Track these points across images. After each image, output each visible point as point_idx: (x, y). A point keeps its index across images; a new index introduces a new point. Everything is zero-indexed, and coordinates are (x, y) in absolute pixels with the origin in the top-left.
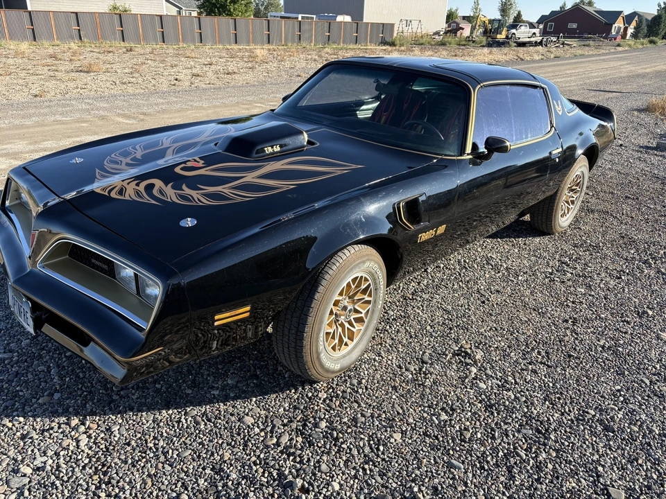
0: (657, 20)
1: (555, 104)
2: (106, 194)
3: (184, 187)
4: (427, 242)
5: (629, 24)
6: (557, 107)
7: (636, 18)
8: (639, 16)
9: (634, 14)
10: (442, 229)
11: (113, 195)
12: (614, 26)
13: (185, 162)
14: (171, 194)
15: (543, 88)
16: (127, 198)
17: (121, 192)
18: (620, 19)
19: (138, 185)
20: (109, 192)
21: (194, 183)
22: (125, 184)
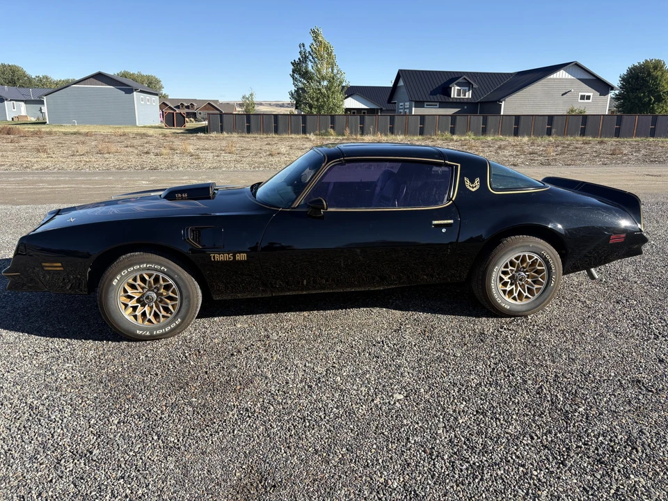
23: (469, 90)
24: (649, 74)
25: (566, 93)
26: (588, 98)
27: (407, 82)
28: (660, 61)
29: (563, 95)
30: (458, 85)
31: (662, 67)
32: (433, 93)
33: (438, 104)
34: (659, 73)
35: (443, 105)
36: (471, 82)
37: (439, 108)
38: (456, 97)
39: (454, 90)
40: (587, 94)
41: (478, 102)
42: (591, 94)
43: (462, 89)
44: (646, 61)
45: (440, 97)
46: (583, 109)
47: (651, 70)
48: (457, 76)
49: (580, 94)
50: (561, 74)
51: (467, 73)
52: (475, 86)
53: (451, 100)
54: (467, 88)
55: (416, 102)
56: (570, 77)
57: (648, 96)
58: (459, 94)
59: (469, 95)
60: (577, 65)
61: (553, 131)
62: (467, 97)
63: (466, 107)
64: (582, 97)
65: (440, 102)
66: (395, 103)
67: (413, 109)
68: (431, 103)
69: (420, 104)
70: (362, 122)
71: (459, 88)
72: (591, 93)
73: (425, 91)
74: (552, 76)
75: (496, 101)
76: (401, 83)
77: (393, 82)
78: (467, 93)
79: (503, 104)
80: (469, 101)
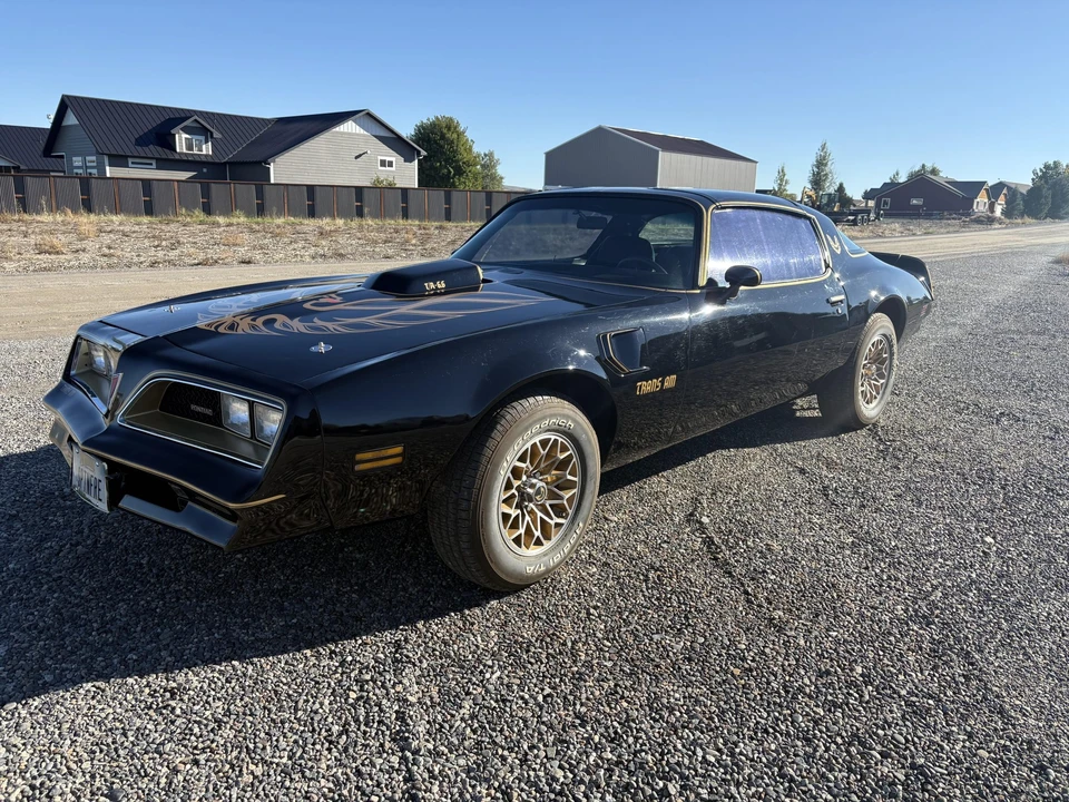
0: (1035, 192)
1: (830, 239)
2: (213, 329)
3: (316, 320)
4: (651, 396)
5: (997, 199)
6: (832, 243)
7: (1005, 191)
8: (1009, 188)
9: (1000, 186)
10: (671, 381)
11: (221, 330)
12: (976, 201)
13: (317, 299)
14: (297, 325)
15: (809, 218)
16: (240, 332)
17: (232, 327)
18: (983, 192)
19: (254, 320)
20: (217, 328)
21: (329, 317)
22: (237, 319)
23: (206, 142)
24: (443, 137)
25: (360, 156)
26: (390, 164)
27: (85, 119)
28: (451, 119)
29: (357, 157)
30: (186, 130)
31: (455, 128)
32: (142, 141)
33: (154, 162)
34: (455, 136)
35: (164, 164)
36: (209, 127)
37: (157, 169)
38: (185, 151)
39: (180, 139)
40: (388, 159)
41: (225, 163)
42: (393, 159)
43: (195, 139)
44: (437, 118)
45: (155, 150)
46: (391, 179)
47: (445, 131)
48: (183, 115)
49: (380, 158)
50: (350, 127)
51: (200, 112)
52: (217, 135)
53: (177, 157)
54: (203, 138)
55: (110, 156)
56: (362, 131)
57: (446, 167)
58: (190, 147)
59: (207, 149)
60: (369, 115)
61: (366, 210)
62: (204, 152)
63: (205, 170)
64: (383, 163)
65: (157, 159)
66: (62, 157)
67: (108, 168)
68: (143, 161)
69: (119, 160)
70: (20, 188)
71: (187, 136)
72: (393, 157)
73: (126, 139)
74: (337, 129)
75: (260, 162)
76: (71, 120)
77: (52, 117)
78: (204, 146)
79: (272, 167)
80: (210, 160)
